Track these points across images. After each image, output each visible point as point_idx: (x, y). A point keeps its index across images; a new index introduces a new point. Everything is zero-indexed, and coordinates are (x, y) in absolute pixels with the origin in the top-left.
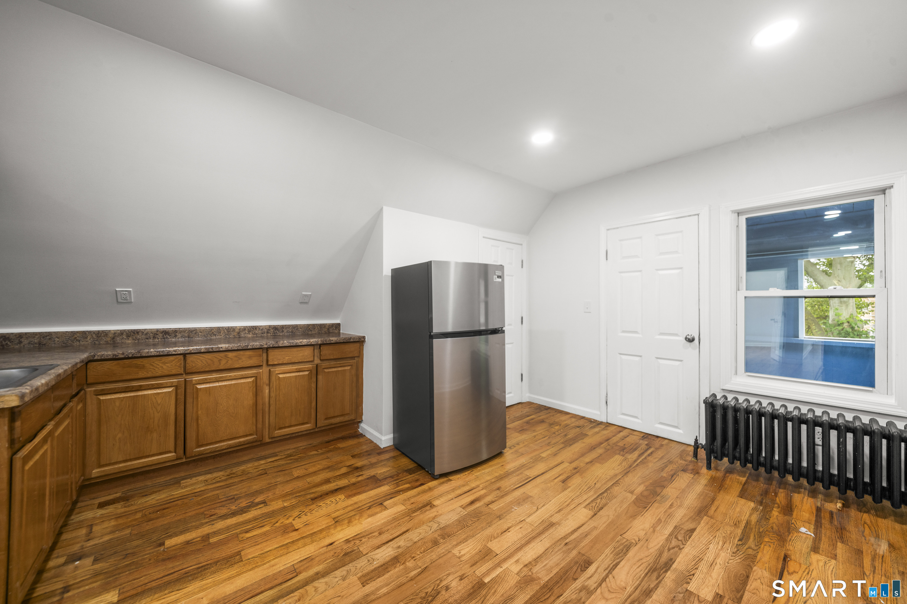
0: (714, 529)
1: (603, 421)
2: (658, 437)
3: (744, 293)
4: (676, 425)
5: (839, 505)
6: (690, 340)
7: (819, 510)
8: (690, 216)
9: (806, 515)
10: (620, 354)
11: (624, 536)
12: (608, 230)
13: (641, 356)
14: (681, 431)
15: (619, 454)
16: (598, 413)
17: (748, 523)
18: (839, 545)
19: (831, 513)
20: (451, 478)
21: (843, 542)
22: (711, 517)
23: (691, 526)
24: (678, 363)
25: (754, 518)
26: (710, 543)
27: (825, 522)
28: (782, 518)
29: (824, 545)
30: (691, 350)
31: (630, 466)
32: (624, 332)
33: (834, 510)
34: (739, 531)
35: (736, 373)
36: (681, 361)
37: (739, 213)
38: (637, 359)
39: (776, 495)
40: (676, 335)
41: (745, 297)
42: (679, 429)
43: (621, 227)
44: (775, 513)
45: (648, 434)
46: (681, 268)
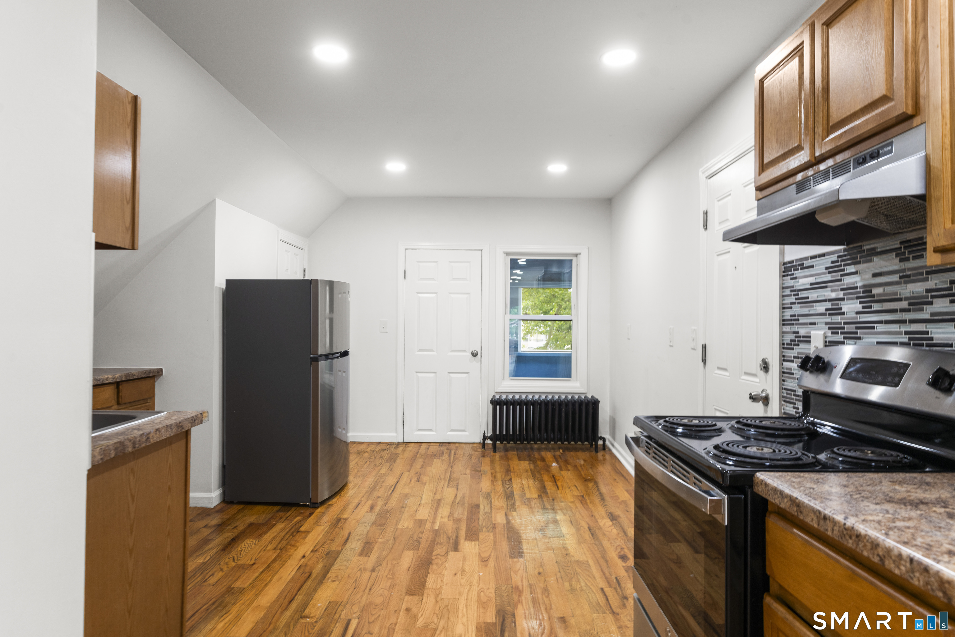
0: (519, 476)
1: (400, 441)
2: (449, 443)
3: (509, 316)
4: (463, 429)
5: (561, 451)
6: (474, 355)
7: (554, 456)
8: (476, 250)
9: (551, 459)
10: (417, 372)
11: (482, 491)
12: (406, 249)
13: (435, 373)
14: (467, 433)
15: (435, 458)
16: (395, 434)
17: (531, 470)
18: (568, 466)
19: (560, 456)
20: (330, 503)
21: (569, 464)
22: (514, 472)
23: (509, 478)
24: (465, 375)
25: (532, 467)
26: (521, 481)
27: (559, 460)
28: (543, 464)
29: (563, 468)
30: (475, 362)
31: (450, 463)
32: (420, 350)
33: (560, 454)
34: (530, 473)
35: (504, 379)
36: (468, 373)
37: (507, 254)
38: (432, 375)
39: (534, 455)
40: (464, 351)
41: (510, 320)
42: (466, 432)
43: (419, 249)
44: (539, 462)
45: (441, 443)
46: (469, 294)
